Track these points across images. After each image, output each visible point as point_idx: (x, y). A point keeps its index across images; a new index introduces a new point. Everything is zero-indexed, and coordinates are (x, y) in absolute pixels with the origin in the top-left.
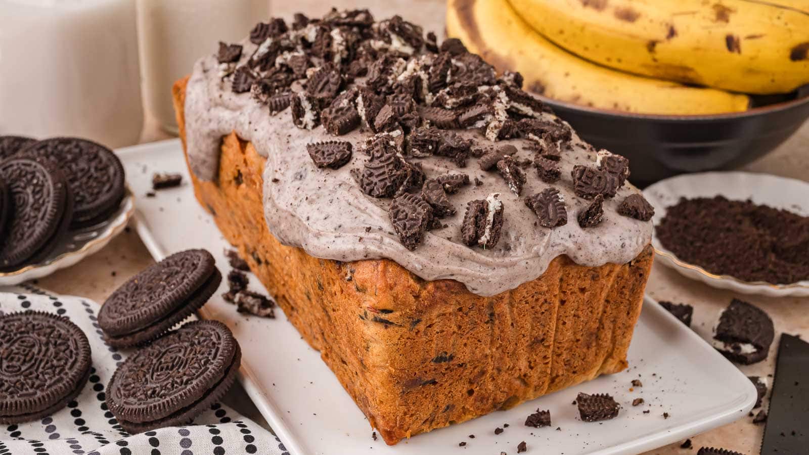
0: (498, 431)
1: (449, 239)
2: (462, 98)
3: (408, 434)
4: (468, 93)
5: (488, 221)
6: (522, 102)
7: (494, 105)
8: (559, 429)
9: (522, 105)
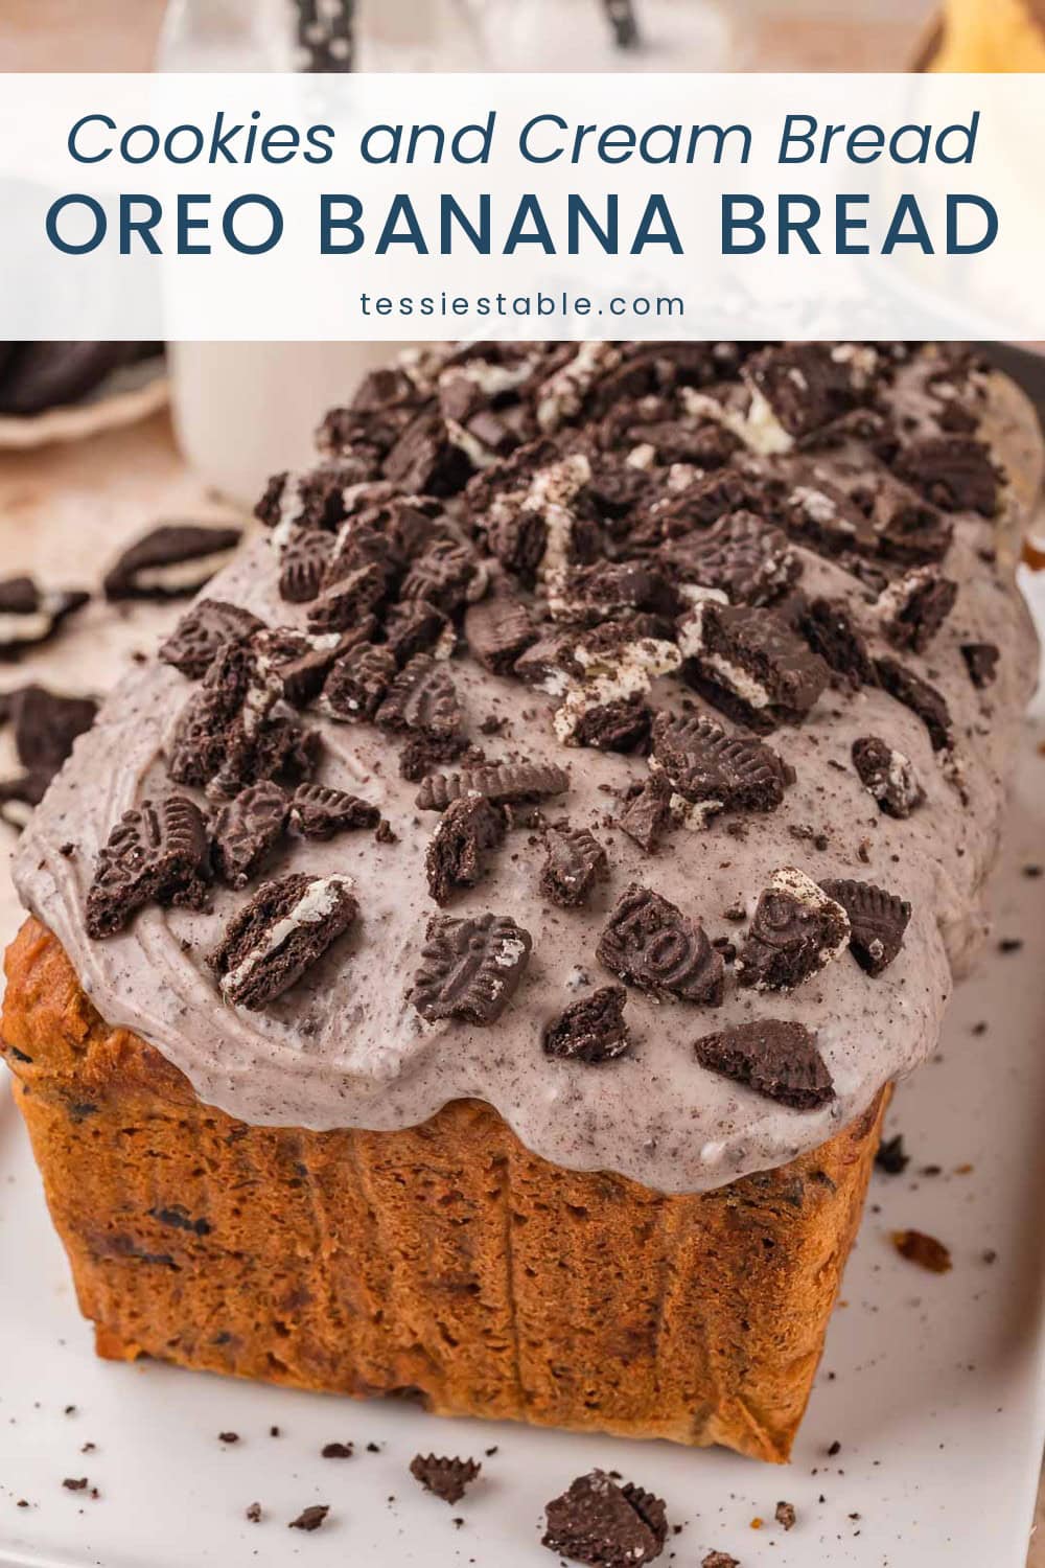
0: (336, 1451)
1: (186, 948)
2: (577, 605)
3: (132, 1351)
4: (597, 596)
5: (268, 940)
6: (745, 666)
7: (626, 649)
8: (459, 1522)
9: (742, 671)
